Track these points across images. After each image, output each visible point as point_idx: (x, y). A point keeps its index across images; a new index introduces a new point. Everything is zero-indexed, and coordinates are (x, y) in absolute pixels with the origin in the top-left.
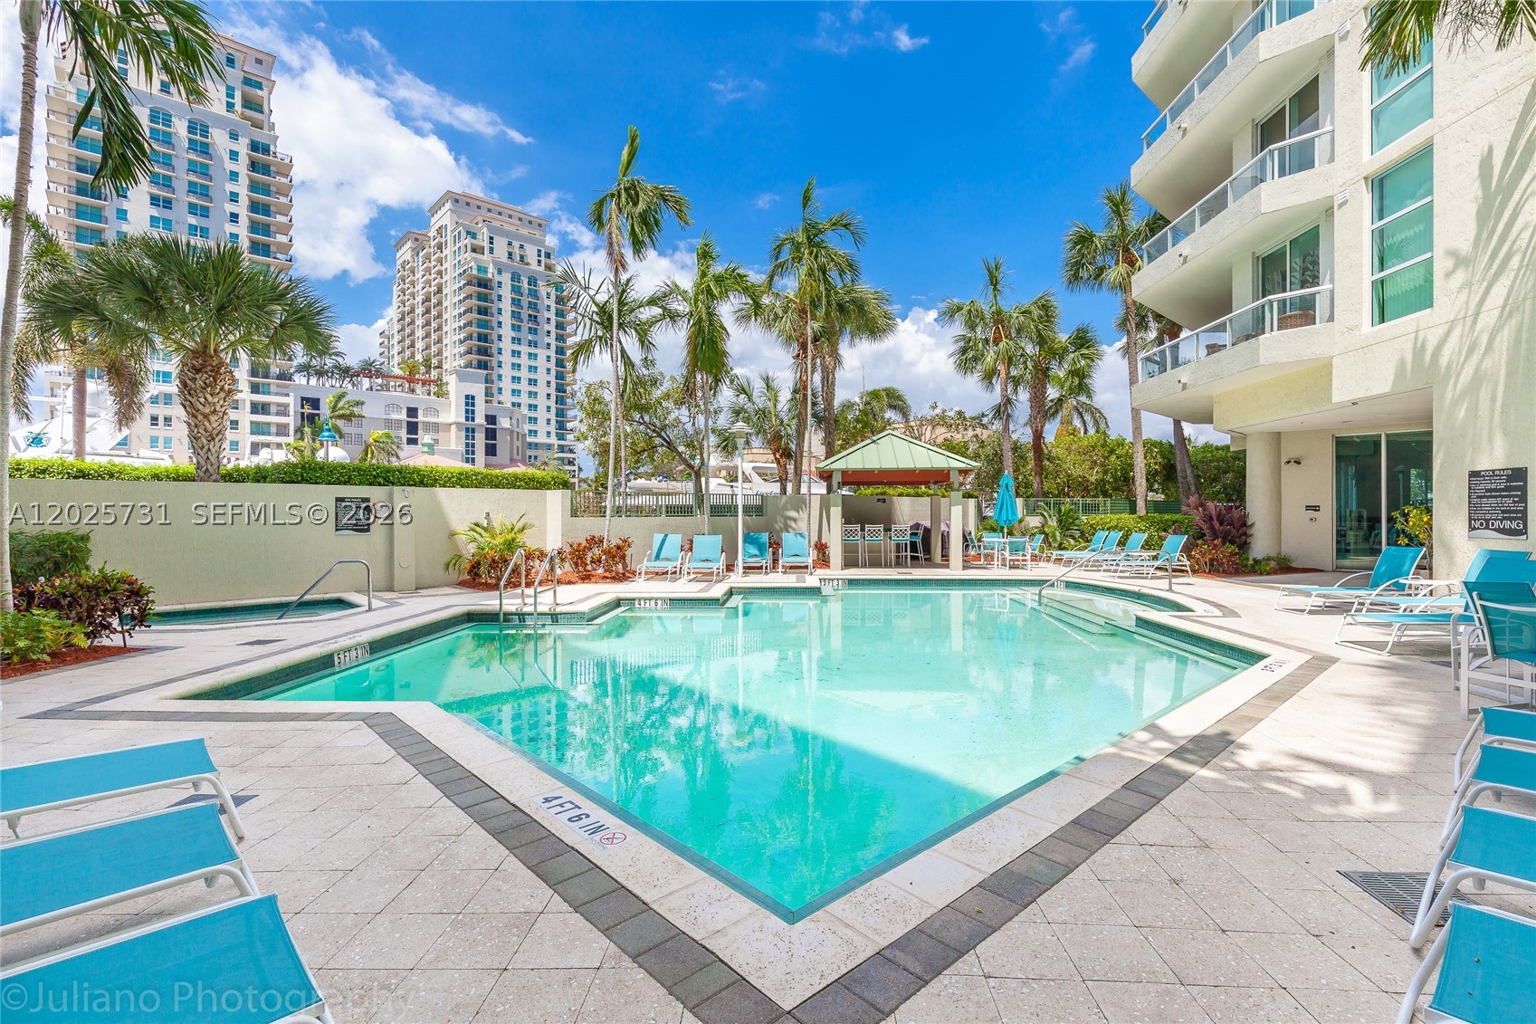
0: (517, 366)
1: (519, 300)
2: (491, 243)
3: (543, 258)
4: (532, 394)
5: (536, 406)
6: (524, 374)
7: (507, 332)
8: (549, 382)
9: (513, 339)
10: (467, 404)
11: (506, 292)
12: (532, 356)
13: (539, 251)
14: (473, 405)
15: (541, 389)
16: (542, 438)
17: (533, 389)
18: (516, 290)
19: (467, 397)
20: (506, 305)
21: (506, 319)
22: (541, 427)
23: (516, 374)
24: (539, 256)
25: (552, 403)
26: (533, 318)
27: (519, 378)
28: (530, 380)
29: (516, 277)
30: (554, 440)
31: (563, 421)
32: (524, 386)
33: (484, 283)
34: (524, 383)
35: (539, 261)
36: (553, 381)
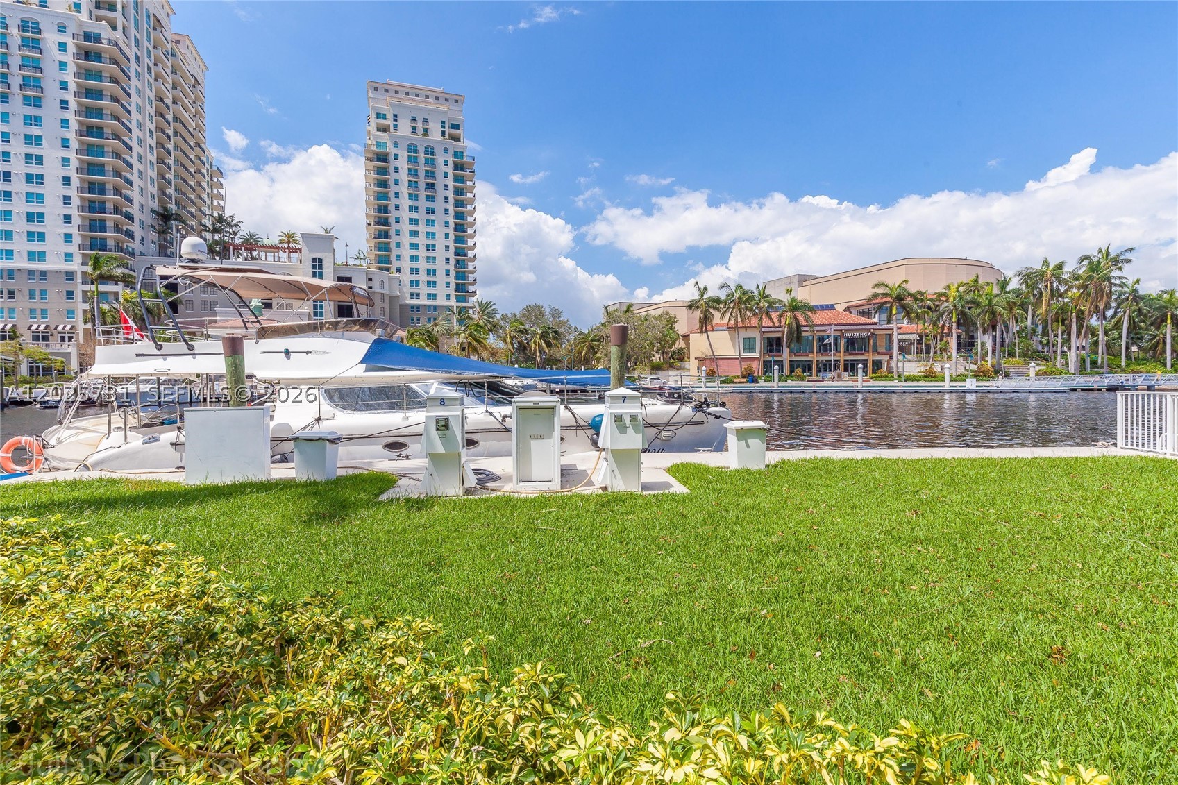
0: (415, 234)
1: (416, 170)
2: (395, 120)
3: (447, 130)
4: (431, 259)
5: (434, 271)
6: (422, 240)
7: (405, 202)
8: (447, 247)
9: (411, 207)
10: (314, 267)
11: (403, 164)
12: (430, 223)
13: (443, 123)
14: (321, 267)
15: (440, 254)
16: (440, 301)
17: (431, 254)
18: (413, 160)
19: (314, 260)
20: (404, 177)
21: (404, 190)
22: (441, 290)
23: (414, 241)
24: (443, 127)
25: (451, 267)
26: (430, 186)
27: (417, 245)
28: (428, 246)
29: (412, 149)
30: (452, 302)
31: (465, 284)
32: (422, 253)
33: (382, 158)
34: (422, 248)
35: (443, 133)
36: (452, 245)
